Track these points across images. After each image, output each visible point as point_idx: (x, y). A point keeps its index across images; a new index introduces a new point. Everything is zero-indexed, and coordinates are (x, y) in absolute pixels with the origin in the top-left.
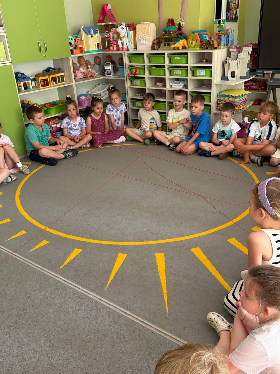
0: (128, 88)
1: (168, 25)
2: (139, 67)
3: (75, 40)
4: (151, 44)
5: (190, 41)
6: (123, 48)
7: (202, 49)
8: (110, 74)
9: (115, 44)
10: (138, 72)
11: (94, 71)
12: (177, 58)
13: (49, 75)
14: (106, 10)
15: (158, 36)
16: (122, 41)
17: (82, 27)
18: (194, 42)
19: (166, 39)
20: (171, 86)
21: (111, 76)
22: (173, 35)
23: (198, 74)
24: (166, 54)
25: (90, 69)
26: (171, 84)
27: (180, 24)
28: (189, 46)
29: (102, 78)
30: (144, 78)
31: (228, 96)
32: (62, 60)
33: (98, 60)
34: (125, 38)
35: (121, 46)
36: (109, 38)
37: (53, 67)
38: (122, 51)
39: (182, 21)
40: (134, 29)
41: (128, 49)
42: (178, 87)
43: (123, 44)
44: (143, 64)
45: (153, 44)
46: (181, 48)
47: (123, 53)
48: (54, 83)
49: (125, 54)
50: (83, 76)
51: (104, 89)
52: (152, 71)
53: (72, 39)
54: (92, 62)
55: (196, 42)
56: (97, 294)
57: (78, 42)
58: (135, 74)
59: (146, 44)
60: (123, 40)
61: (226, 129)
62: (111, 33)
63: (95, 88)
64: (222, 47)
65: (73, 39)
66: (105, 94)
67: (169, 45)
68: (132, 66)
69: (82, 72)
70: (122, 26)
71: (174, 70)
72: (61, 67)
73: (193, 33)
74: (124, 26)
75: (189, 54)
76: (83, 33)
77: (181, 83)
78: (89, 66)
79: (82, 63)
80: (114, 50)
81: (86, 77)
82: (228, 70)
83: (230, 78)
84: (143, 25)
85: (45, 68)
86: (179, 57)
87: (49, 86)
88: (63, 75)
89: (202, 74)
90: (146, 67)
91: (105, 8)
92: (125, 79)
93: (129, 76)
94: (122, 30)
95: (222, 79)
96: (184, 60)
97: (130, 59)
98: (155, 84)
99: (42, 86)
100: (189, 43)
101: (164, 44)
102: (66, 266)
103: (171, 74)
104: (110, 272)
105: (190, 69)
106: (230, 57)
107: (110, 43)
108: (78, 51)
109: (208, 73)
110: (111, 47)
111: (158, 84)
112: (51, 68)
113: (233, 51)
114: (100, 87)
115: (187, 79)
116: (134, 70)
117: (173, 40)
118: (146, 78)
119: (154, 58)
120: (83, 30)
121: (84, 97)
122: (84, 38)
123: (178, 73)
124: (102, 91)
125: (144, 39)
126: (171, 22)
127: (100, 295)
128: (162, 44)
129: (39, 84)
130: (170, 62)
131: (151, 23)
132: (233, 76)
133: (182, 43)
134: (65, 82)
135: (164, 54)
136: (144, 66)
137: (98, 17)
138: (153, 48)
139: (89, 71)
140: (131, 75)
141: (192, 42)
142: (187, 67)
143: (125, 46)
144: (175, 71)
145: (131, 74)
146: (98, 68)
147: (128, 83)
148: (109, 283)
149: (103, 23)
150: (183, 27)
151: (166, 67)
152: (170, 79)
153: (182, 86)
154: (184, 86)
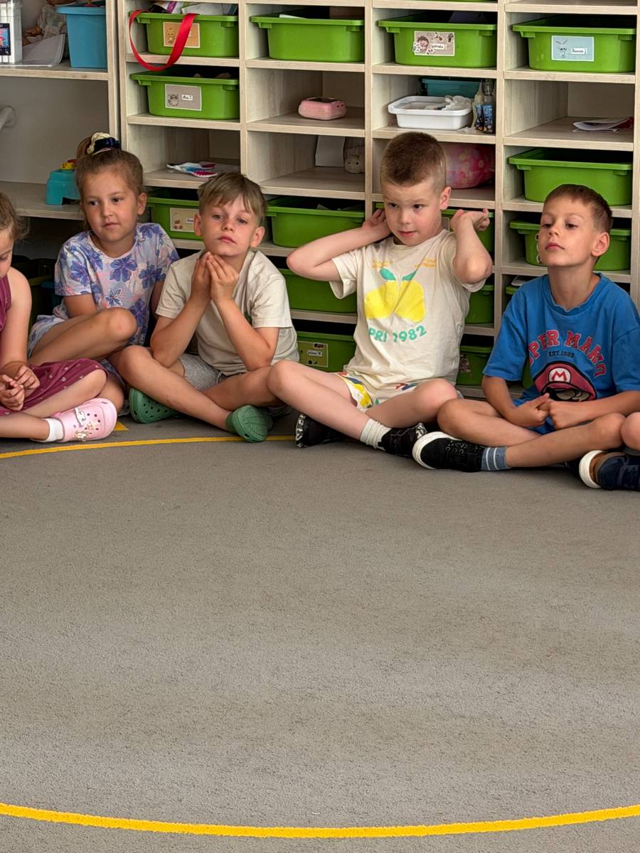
0: (128, 130)
2: (204, 12)
8: (4, 51)
10: (193, 43)
20: (392, 120)
23: (556, 55)
26: (393, 109)
30: (234, 73)
58: (178, 49)
68: (155, 6)
71: (417, 34)
89: (574, 57)
90: (245, 15)
92: (110, 76)
93: (141, 62)
98: (291, 110)
105: (511, 28)
109: (613, 50)
111: (307, 108)
115: (493, 83)
118: (244, 76)
123: (436, 51)
140: (147, 58)
142: (491, 18)
144: (420, 39)
145: (146, 50)
147: (125, 103)
151: (370, 18)
152: (388, 79)
153: (457, 124)
154: (468, 122)
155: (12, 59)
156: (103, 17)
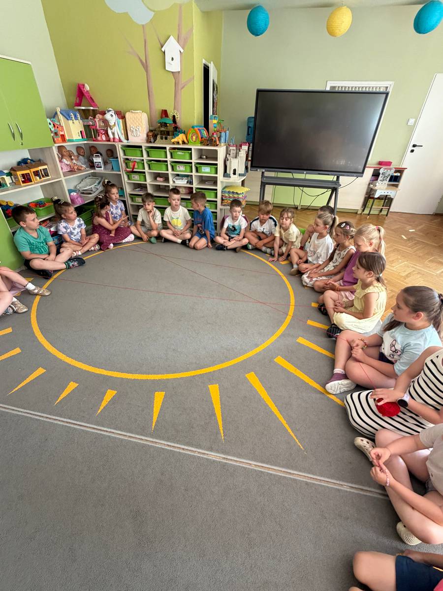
0: (126, 184)
1: (162, 117)
2: (137, 160)
3: (54, 125)
4: (145, 136)
5: (189, 136)
6: (114, 138)
7: (204, 145)
8: (101, 167)
9: (104, 134)
10: (136, 167)
11: (79, 164)
12: (180, 153)
13: (29, 168)
14: (84, 92)
15: (151, 129)
16: (113, 131)
17: (58, 110)
18: (194, 137)
19: (162, 131)
20: (174, 182)
21: (101, 170)
22: (171, 128)
23: (203, 171)
24: (168, 148)
25: (74, 161)
26: (174, 180)
27: (174, 116)
28: (188, 141)
29: (92, 171)
30: (144, 173)
31: (233, 192)
32: (42, 150)
33: (82, 151)
34: (115, 127)
35: (111, 136)
36: (95, 125)
37: (30, 158)
38: (114, 142)
39: (176, 114)
40: (123, 118)
41: (120, 141)
42: (182, 183)
43: (113, 134)
44: (142, 158)
45: (148, 136)
46: (181, 142)
47: (116, 144)
48: (38, 178)
49: (119, 146)
50: (69, 170)
51: (95, 183)
52: (152, 166)
53: (50, 124)
54: (75, 153)
55: (197, 137)
56: (217, 451)
57: (58, 127)
58: (133, 168)
59: (139, 136)
60: (113, 129)
61: (236, 224)
62: (97, 120)
63: (82, 182)
64: (222, 144)
65: (52, 124)
66: (96, 189)
67: (166, 138)
68: (127, 159)
69: (67, 165)
70: (111, 113)
72: (42, 158)
73: (193, 127)
74: (112, 113)
75: (193, 150)
76: (61, 117)
77: (185, 178)
78: (73, 157)
79: (65, 153)
80: (102, 141)
81: (73, 170)
82: (230, 168)
83: (232, 175)
84: (133, 114)
85: (19, 159)
86: (182, 152)
87: (32, 182)
88: (46, 169)
89: (206, 171)
90: (145, 161)
91: (82, 89)
92: (121, 173)
93: (126, 170)
94: (111, 118)
95: (224, 176)
96: (187, 155)
97: (124, 151)
98: (155, 179)
99: (23, 182)
100: (188, 138)
101: (161, 137)
102: (157, 421)
103: (173, 170)
104: (214, 415)
105: (195, 165)
106: (230, 155)
107: (97, 132)
108: (59, 139)
109: (213, 170)
110: (99, 136)
111: (158, 179)
112: (27, 159)
113: (233, 149)
114: (88, 180)
115: (192, 175)
116: (131, 165)
117: (170, 133)
118: (146, 173)
119: (153, 152)
120: (61, 113)
121: (75, 194)
122: (63, 124)
123: (181, 169)
124: (93, 186)
125: (137, 129)
126: (165, 113)
127: (223, 453)
128: (159, 137)
129: (19, 180)
130: (172, 157)
131: (143, 112)
132: (234, 173)
133: (181, 137)
134: (50, 177)
135: (165, 148)
136: (143, 160)
137: (74, 99)
138: (149, 141)
139: (74, 164)
140: (128, 169)
141: (192, 137)
142: (191, 163)
143: (117, 137)
144: (178, 167)
145: (127, 167)
146: (83, 160)
147: (125, 178)
148: (222, 432)
149: (80, 106)
150: (178, 120)
151: (169, 163)
152: (172, 174)
153: (186, 183)
154: (188, 182)
155: (102, 169)
156: (118, 161)
